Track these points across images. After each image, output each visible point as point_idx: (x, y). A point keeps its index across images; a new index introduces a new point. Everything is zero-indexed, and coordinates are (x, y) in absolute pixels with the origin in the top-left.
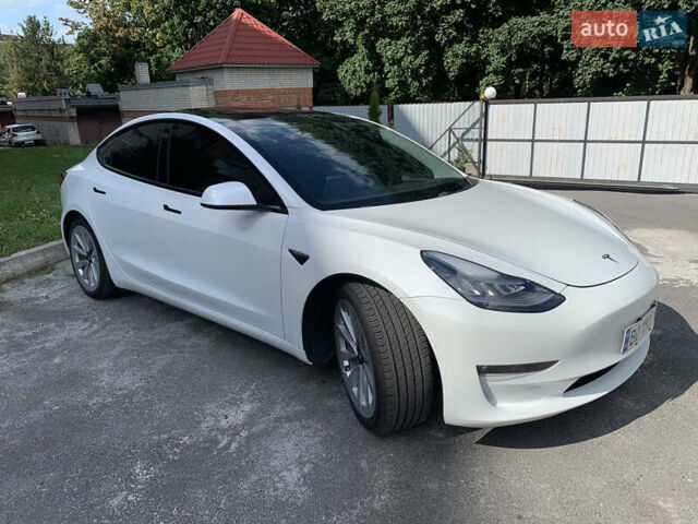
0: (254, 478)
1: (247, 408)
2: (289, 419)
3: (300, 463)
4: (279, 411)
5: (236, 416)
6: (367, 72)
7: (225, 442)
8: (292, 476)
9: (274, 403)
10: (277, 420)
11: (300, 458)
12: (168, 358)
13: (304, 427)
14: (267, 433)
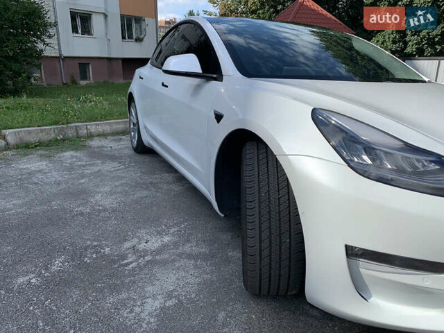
0: (124, 296)
1: (166, 239)
2: (190, 256)
3: (169, 296)
4: (187, 248)
5: (154, 243)
6: (394, 42)
7: (131, 260)
8: (153, 305)
9: (189, 241)
10: (180, 255)
11: (172, 291)
12: (145, 193)
13: (196, 267)
14: (164, 263)
